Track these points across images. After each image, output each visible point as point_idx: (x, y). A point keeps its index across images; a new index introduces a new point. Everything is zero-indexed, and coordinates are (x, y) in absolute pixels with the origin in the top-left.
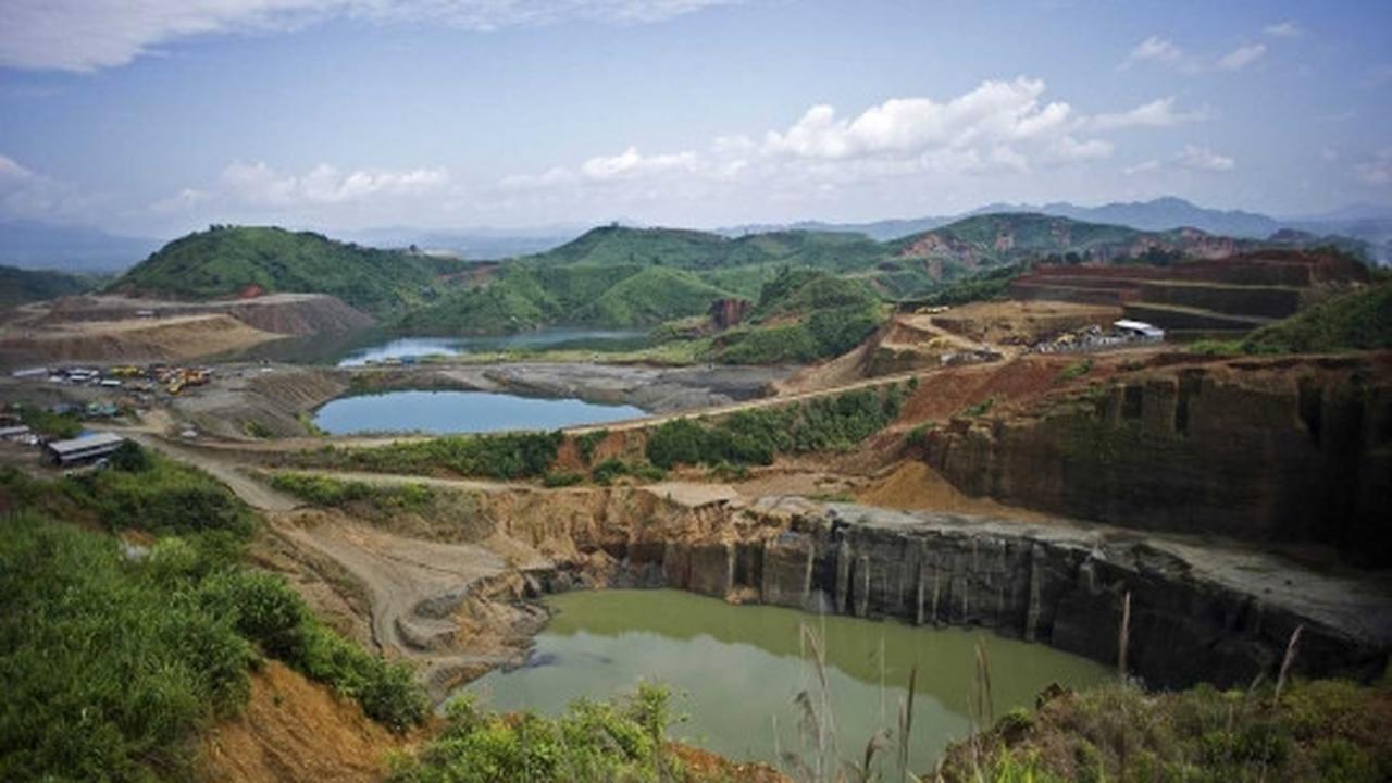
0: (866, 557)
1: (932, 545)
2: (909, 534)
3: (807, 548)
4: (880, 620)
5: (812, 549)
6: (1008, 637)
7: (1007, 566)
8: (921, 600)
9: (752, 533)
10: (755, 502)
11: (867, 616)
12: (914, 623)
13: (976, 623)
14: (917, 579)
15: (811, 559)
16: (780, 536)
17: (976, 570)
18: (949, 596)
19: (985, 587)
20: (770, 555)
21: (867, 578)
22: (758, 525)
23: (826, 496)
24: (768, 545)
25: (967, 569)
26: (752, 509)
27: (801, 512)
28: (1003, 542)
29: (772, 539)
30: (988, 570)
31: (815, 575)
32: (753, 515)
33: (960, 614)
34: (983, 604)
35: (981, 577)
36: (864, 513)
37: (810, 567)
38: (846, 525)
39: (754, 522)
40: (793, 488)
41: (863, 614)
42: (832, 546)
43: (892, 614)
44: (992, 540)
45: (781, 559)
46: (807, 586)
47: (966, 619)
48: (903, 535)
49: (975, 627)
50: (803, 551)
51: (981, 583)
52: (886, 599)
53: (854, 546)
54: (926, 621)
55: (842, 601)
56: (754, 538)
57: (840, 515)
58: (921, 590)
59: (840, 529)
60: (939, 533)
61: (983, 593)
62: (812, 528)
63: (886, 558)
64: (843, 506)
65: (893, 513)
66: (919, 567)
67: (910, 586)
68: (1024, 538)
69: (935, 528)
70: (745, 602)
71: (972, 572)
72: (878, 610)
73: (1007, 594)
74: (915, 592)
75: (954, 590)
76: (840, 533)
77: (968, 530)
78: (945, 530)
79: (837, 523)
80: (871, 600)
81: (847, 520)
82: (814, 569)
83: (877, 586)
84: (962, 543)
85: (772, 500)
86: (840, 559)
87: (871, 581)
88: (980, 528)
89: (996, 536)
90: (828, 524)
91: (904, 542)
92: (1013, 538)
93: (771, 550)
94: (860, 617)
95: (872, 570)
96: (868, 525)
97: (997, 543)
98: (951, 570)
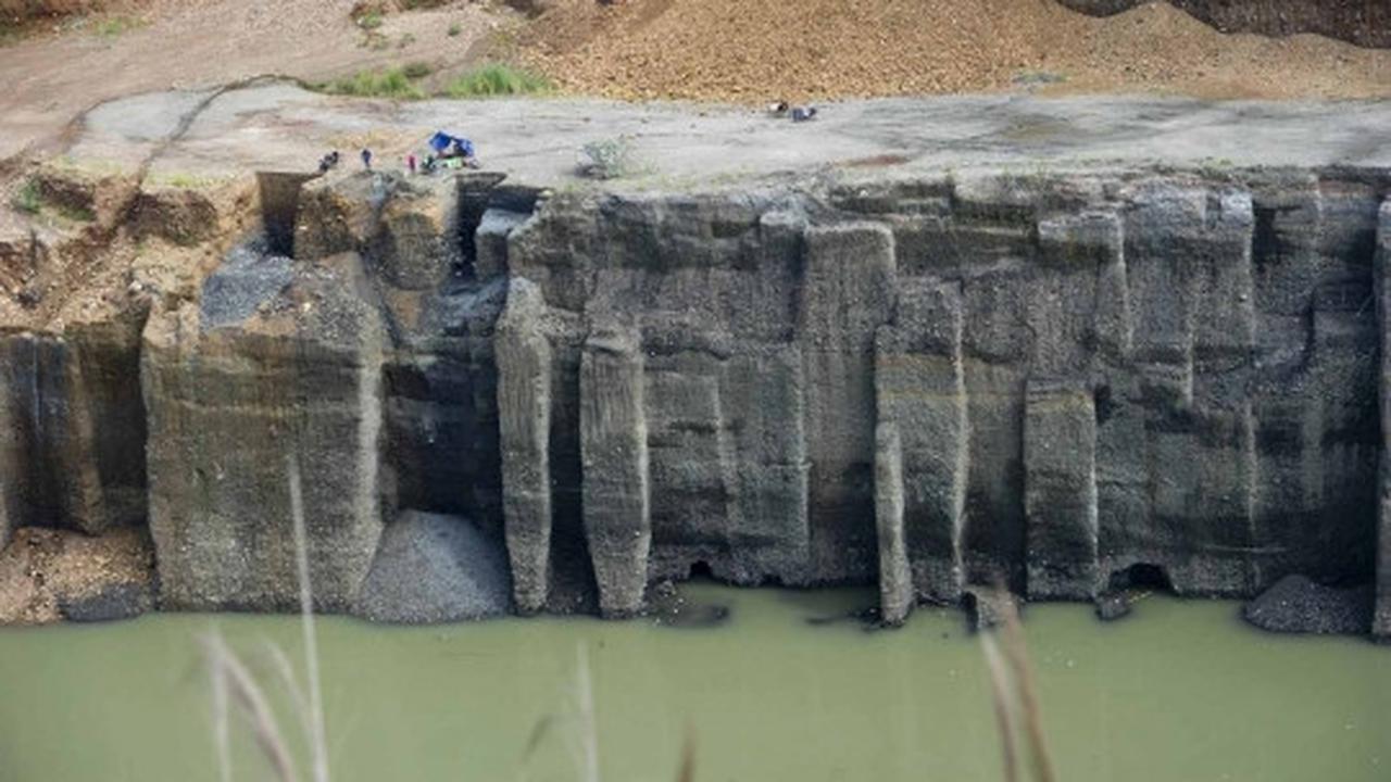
0: (626, 342)
1: (923, 253)
2: (816, 213)
3: (347, 323)
4: (718, 616)
5: (371, 328)
6: (1298, 630)
7: (1268, 307)
8: (893, 503)
9: (76, 280)
10: (74, 130)
11: (659, 608)
12: (872, 616)
13: (1149, 579)
14: (871, 413)
15: (369, 376)
16: (216, 284)
17: (1128, 342)
18: (1017, 476)
19: (1183, 421)
20: (171, 382)
21: (642, 430)
22: (106, 238)
23: (415, 73)
24: (156, 332)
25: (1089, 341)
26: (57, 165)
27: (300, 158)
28: (1240, 204)
29: (173, 302)
30: (1187, 343)
31: (394, 447)
32: (74, 199)
33: (1070, 550)
34: (1172, 495)
35: (1157, 373)
36: (599, 135)
37: (370, 413)
38: (521, 201)
39: (73, 230)
40: (247, 50)
41: (636, 598)
42: (467, 305)
43: (772, 582)
44: (1197, 198)
45: (229, 386)
46: (365, 505)
47: (1101, 571)
48: (790, 219)
49: (1143, 600)
50: (332, 342)
51: (1158, 398)
52: (734, 522)
53: (564, 295)
54: (928, 599)
55: (533, 554)
56: (89, 307)
57: (489, 158)
58: (891, 461)
59: (491, 223)
60: (947, 189)
61: (1171, 444)
62: (360, 230)
63: (718, 335)
64: (504, 109)
65: (734, 121)
66: (870, 351)
67: (840, 453)
68: (1339, 176)
69: (928, 169)
70: (71, 614)
71: (1112, 350)
72: (701, 572)
73: (1278, 440)
74: (864, 470)
75: (1043, 447)
76: (500, 243)
77: (1079, 167)
78: (974, 175)
79: (476, 199)
80: (667, 535)
81: (521, 175)
82: (388, 423)
83: (691, 467)
84: (1054, 227)
85: (154, 114)
86: (503, 362)
87: (654, 443)
88: (1135, 151)
89: (1215, 179)
90: (438, 206)
91: (795, 252)
92: (1290, 178)
93: (174, 354)
94: (625, 615)
95: (658, 395)
96: (622, 188)
97: (1214, 205)
98: (1014, 357)
